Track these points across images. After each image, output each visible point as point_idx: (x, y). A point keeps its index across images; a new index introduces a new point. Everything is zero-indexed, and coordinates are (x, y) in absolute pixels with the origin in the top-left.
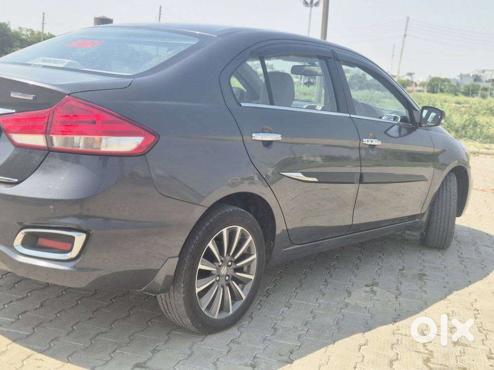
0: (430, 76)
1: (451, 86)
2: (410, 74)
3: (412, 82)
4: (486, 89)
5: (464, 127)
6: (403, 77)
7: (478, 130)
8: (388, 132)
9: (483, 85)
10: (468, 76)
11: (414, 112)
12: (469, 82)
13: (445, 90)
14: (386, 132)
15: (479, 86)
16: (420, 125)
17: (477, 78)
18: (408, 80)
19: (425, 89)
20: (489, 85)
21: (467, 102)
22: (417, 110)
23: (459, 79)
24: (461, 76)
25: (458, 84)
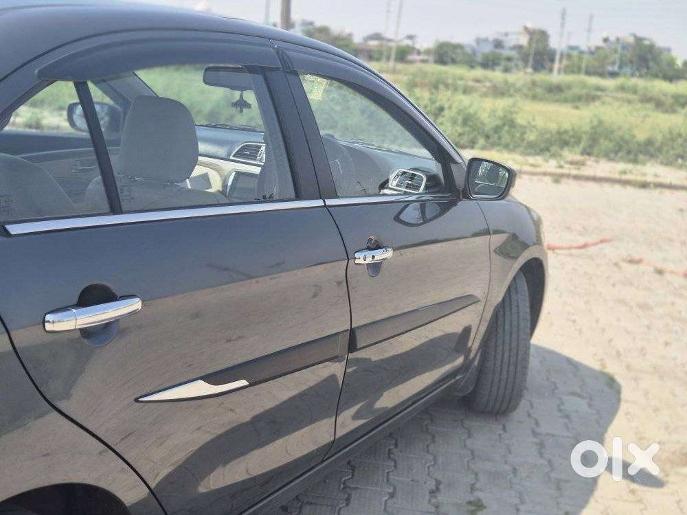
0: (436, 41)
1: (465, 54)
2: (411, 37)
3: (413, 49)
4: (509, 59)
5: (497, 129)
6: (400, 41)
7: (518, 135)
8: (402, 217)
9: (506, 53)
10: (486, 40)
11: (453, 167)
12: (487, 49)
13: (458, 59)
14: (397, 218)
15: (501, 55)
16: (466, 195)
17: (498, 44)
18: (408, 47)
19: (431, 58)
20: (513, 54)
21: (486, 79)
22: (458, 163)
23: (474, 44)
24: (478, 41)
25: (474, 52)
